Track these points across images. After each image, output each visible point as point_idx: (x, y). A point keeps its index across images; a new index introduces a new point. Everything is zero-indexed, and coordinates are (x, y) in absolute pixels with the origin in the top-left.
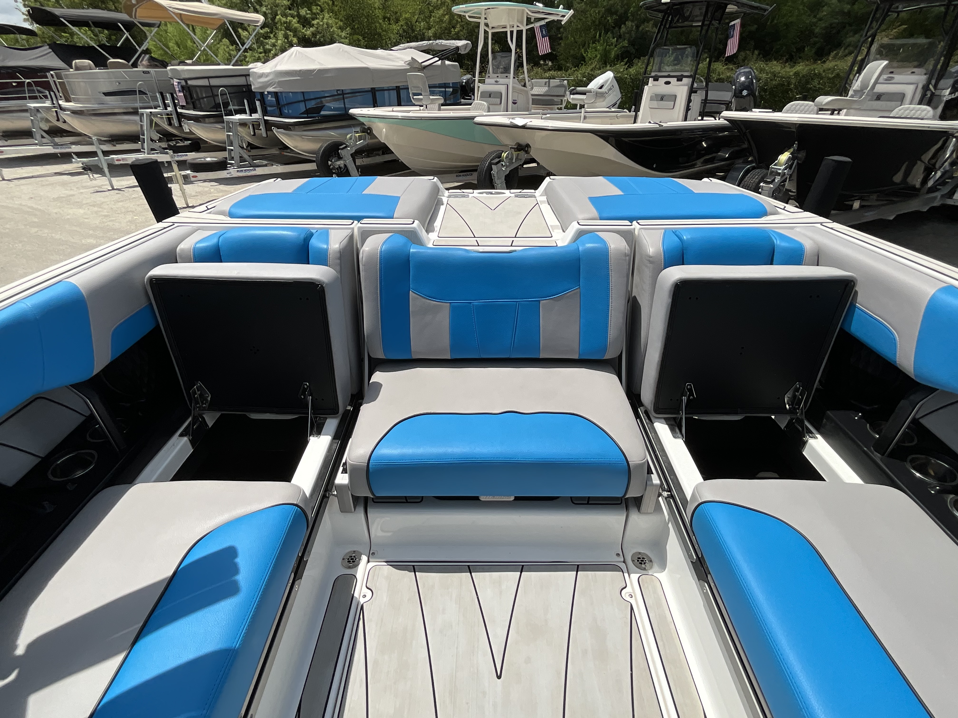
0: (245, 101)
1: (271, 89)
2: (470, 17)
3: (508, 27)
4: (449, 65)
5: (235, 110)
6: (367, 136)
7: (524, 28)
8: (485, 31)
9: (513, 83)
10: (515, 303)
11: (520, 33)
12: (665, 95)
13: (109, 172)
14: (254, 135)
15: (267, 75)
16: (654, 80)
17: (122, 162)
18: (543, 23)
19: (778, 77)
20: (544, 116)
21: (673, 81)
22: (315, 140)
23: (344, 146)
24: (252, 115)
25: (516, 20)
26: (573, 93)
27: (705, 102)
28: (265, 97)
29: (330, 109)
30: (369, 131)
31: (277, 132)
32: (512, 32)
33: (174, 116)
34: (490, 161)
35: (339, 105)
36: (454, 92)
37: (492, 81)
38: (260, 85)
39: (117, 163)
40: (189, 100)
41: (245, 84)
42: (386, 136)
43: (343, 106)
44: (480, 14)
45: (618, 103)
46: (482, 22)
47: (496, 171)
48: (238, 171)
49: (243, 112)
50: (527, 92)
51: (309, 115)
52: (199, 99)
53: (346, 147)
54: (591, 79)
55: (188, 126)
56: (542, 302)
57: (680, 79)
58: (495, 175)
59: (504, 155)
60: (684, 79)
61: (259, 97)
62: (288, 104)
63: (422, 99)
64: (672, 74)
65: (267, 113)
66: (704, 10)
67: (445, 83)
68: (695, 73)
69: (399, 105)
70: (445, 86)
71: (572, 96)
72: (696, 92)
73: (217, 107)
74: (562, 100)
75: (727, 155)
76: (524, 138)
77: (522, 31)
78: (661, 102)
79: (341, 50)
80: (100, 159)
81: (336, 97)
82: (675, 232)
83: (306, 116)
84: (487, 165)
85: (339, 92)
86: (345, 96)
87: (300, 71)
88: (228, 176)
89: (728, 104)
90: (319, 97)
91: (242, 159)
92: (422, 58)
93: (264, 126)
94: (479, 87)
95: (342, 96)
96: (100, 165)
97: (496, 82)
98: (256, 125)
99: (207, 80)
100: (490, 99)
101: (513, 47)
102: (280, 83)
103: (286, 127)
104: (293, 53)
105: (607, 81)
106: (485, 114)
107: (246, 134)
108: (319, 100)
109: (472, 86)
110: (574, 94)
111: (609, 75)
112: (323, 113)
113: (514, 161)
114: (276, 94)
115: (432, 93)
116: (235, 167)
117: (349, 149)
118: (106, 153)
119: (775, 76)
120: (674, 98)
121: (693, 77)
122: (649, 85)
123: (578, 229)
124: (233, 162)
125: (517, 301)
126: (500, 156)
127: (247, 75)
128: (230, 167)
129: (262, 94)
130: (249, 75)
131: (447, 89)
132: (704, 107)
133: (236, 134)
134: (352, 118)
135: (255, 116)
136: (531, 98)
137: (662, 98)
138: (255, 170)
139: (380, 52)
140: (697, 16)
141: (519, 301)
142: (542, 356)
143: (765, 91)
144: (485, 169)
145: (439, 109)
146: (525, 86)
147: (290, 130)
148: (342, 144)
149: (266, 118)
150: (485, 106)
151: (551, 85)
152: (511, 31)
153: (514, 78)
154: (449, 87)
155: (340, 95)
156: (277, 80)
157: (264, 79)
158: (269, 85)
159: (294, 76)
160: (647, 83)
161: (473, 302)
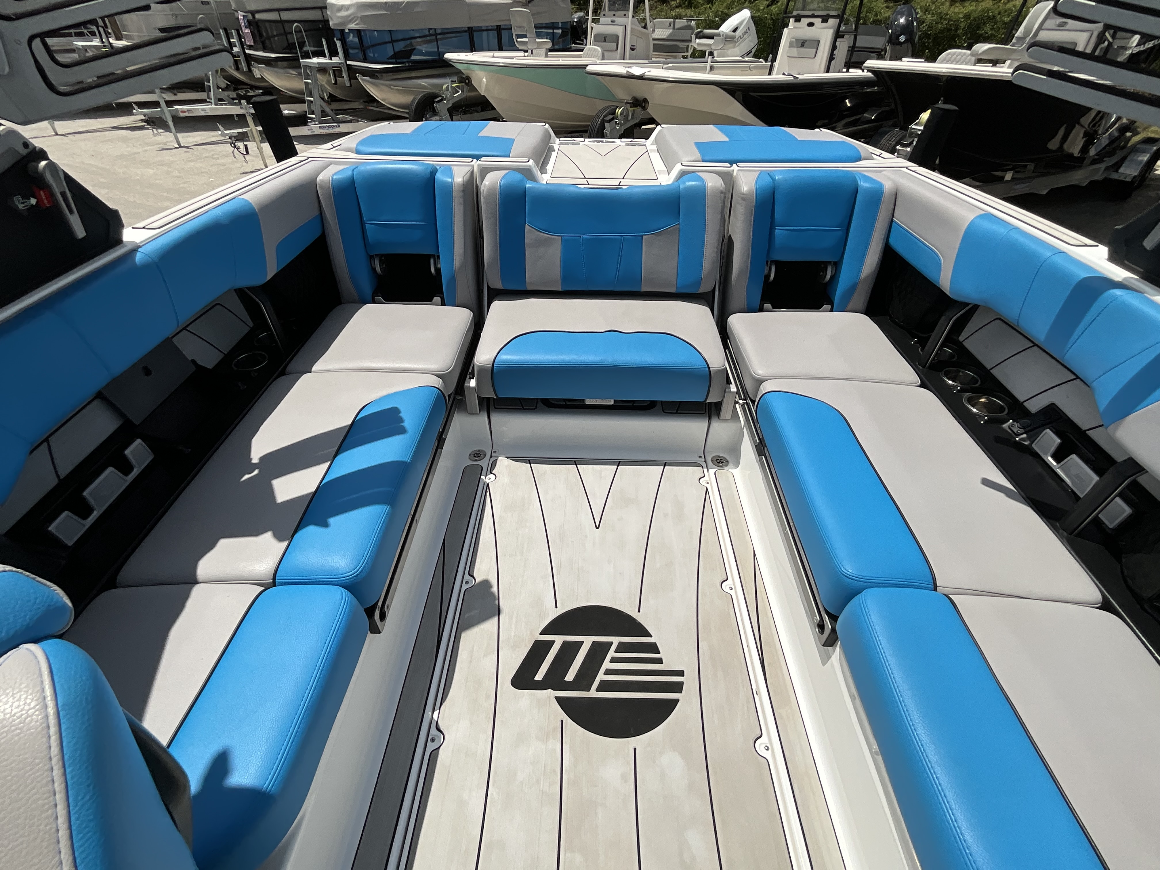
0: (323, 41)
1: (352, 26)
5: (312, 52)
6: (466, 87)
9: (632, 23)
10: (621, 237)
12: (806, 41)
13: (174, 125)
14: (336, 83)
15: (347, 7)
16: (796, 21)
17: (187, 114)
19: (945, 19)
20: (666, 66)
21: (817, 21)
22: (406, 91)
23: (440, 98)
24: (333, 58)
26: (700, 36)
27: (852, 49)
28: (346, 36)
29: (421, 53)
30: (467, 81)
31: (363, 81)
33: (242, 59)
34: (603, 119)
35: (432, 48)
36: (564, 34)
37: (608, 20)
38: (340, 20)
39: (182, 115)
40: (258, 39)
41: (322, 19)
42: (487, 89)
43: (436, 50)
45: (754, 50)
47: (609, 131)
48: (321, 128)
49: (322, 54)
50: (647, 36)
51: (398, 61)
52: (269, 38)
53: (442, 100)
54: (724, 19)
55: (259, 71)
56: (644, 237)
57: (825, 19)
58: (608, 135)
59: (619, 111)
60: (830, 20)
61: (338, 35)
62: (374, 46)
63: (527, 42)
64: (816, 13)
65: (349, 56)
67: (553, 23)
68: (844, 13)
69: (500, 49)
70: (553, 26)
71: (698, 41)
72: (842, 37)
73: (290, 47)
74: (688, 46)
75: (874, 117)
76: (641, 90)
78: (802, 49)
80: (162, 110)
81: (428, 38)
82: (770, 174)
83: (394, 61)
84: (599, 124)
85: (431, 32)
86: (438, 37)
88: (310, 133)
89: (880, 53)
90: (410, 37)
91: (324, 113)
93: (347, 73)
94: (592, 28)
95: (434, 37)
96: (163, 117)
97: (613, 21)
98: (337, 72)
99: (277, 13)
100: (605, 43)
102: (364, 19)
103: (373, 74)
105: (741, 23)
106: (598, 62)
107: (326, 83)
108: (408, 42)
109: (584, 26)
110: (700, 38)
111: (745, 14)
113: (629, 119)
114: (359, 32)
115: (539, 35)
116: (317, 123)
117: (445, 102)
118: (169, 103)
119: (941, 18)
120: (816, 44)
121: (841, 17)
122: (789, 27)
123: (681, 170)
124: (314, 116)
125: (623, 236)
126: (613, 113)
127: (323, 7)
128: (310, 122)
129: (342, 31)
130: (326, 8)
131: (555, 31)
132: (851, 55)
133: (316, 82)
134: (448, 64)
135: (335, 60)
136: (652, 43)
137: (803, 43)
138: (340, 127)
142: (644, 289)
143: (928, 36)
144: (597, 127)
145: (547, 56)
146: (645, 27)
147: (376, 78)
148: (437, 96)
149: (349, 62)
150: (599, 52)
151: (676, 27)
153: (633, 17)
154: (558, 28)
155: (431, 35)
156: (359, 15)
157: (343, 13)
158: (351, 21)
159: (379, 10)
160: (787, 25)
161: (582, 236)
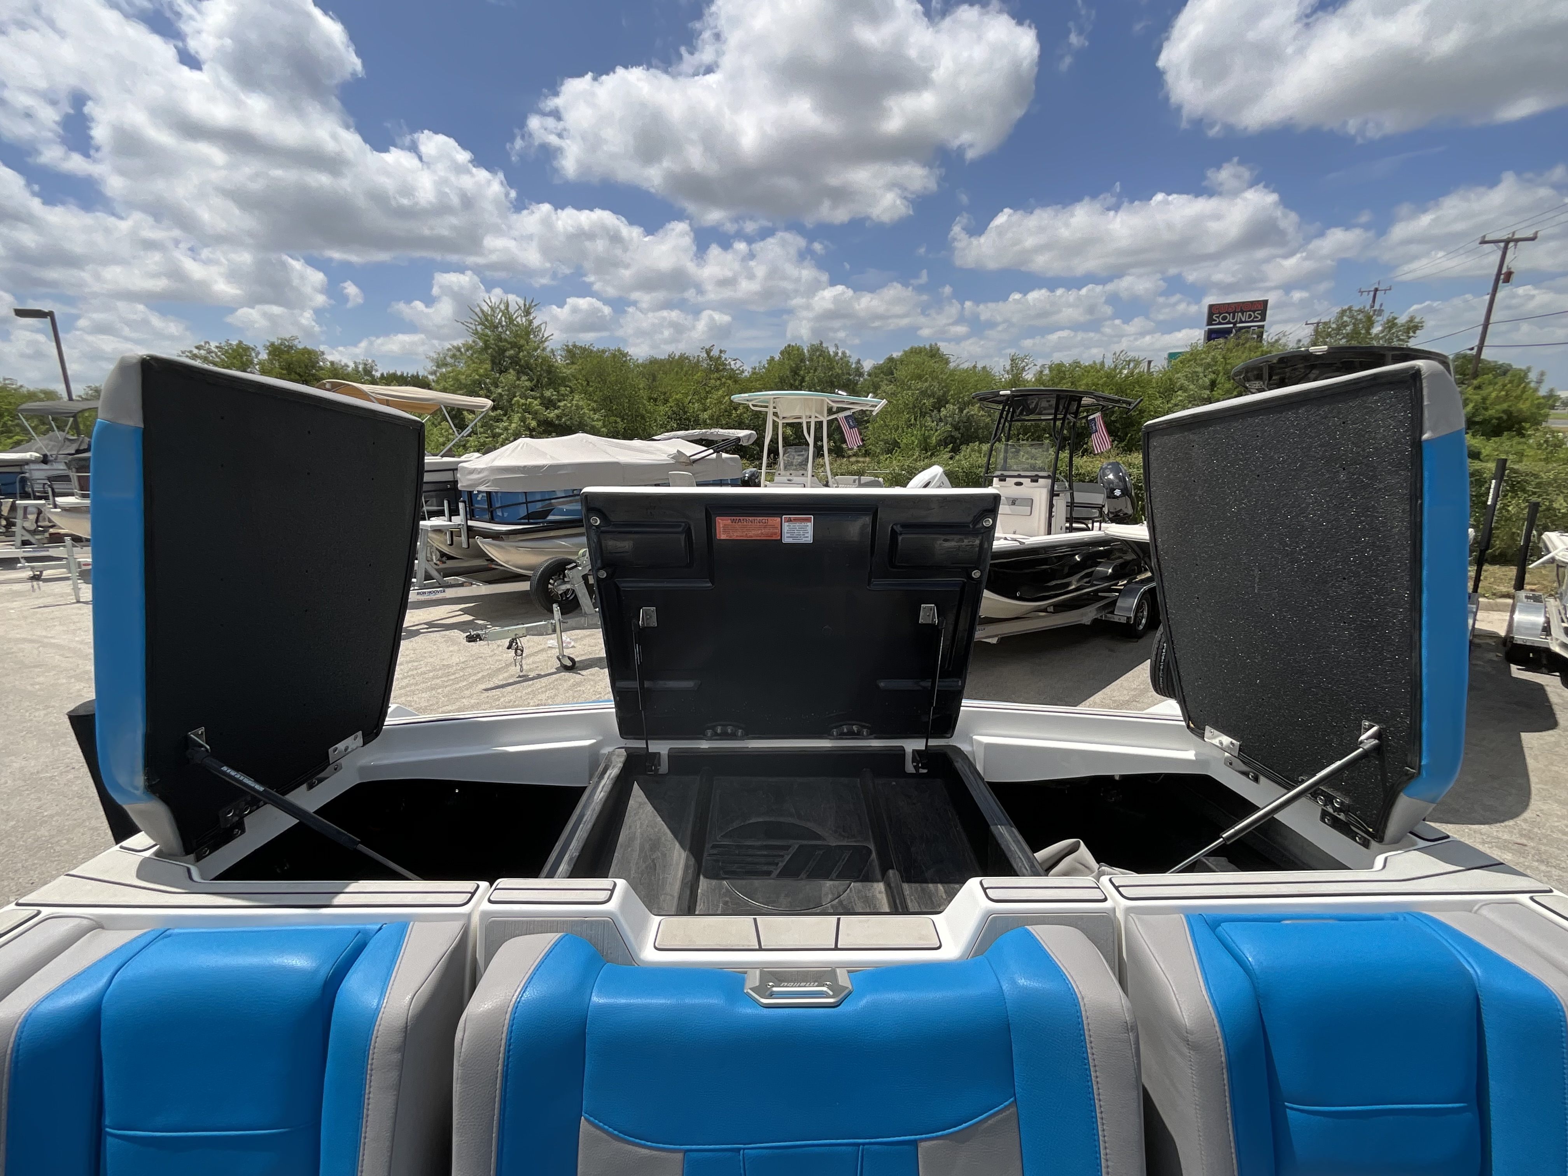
0: (446, 503)
1: (482, 488)
2: (754, 405)
3: (804, 417)
4: (726, 458)
5: (428, 512)
7: (825, 419)
8: (774, 422)
11: (819, 425)
12: (1019, 500)
14: (451, 544)
15: (481, 471)
16: (1001, 480)
18: (848, 413)
21: (1026, 481)
22: (537, 553)
23: (574, 564)
24: (453, 518)
25: (814, 410)
27: (1071, 505)
28: (473, 497)
29: (561, 512)
31: (481, 542)
35: (574, 507)
37: (785, 479)
38: (470, 482)
41: (452, 479)
44: (768, 402)
46: (770, 411)
48: (418, 594)
49: (440, 513)
51: (532, 521)
53: (576, 566)
54: (912, 473)
56: (921, 1146)
57: (1035, 479)
60: (1040, 480)
61: (465, 497)
62: (503, 507)
64: (1023, 473)
65: (473, 516)
66: (1053, 403)
67: (721, 480)
68: (1055, 473)
72: (1058, 495)
75: (1110, 571)
77: (821, 422)
78: (1013, 507)
79: (584, 440)
81: (572, 498)
83: (527, 521)
85: (575, 492)
87: (525, 467)
89: (1101, 508)
90: (548, 497)
91: (428, 577)
92: (692, 450)
93: (466, 533)
97: (789, 480)
98: (454, 533)
101: (811, 440)
102: (496, 482)
103: (496, 536)
104: (519, 445)
105: (934, 477)
107: (441, 543)
108: (548, 502)
111: (937, 470)
112: (550, 518)
114: (489, 494)
116: (416, 588)
117: (580, 568)
120: (1030, 502)
121: (1052, 478)
122: (994, 486)
125: (858, 1145)
127: (454, 469)
129: (470, 493)
130: (457, 470)
132: (1071, 512)
133: (425, 544)
135: (457, 520)
137: (1017, 503)
139: (636, 443)
140: (1045, 409)
141: (864, 1144)
146: (827, 485)
147: (502, 540)
148: (570, 562)
149: (470, 523)
151: (862, 482)
152: (807, 423)
153: (813, 476)
154: (727, 484)
155: (575, 495)
156: (492, 478)
157: (475, 476)
158: (482, 484)
159: (515, 473)
161: (744, 1149)
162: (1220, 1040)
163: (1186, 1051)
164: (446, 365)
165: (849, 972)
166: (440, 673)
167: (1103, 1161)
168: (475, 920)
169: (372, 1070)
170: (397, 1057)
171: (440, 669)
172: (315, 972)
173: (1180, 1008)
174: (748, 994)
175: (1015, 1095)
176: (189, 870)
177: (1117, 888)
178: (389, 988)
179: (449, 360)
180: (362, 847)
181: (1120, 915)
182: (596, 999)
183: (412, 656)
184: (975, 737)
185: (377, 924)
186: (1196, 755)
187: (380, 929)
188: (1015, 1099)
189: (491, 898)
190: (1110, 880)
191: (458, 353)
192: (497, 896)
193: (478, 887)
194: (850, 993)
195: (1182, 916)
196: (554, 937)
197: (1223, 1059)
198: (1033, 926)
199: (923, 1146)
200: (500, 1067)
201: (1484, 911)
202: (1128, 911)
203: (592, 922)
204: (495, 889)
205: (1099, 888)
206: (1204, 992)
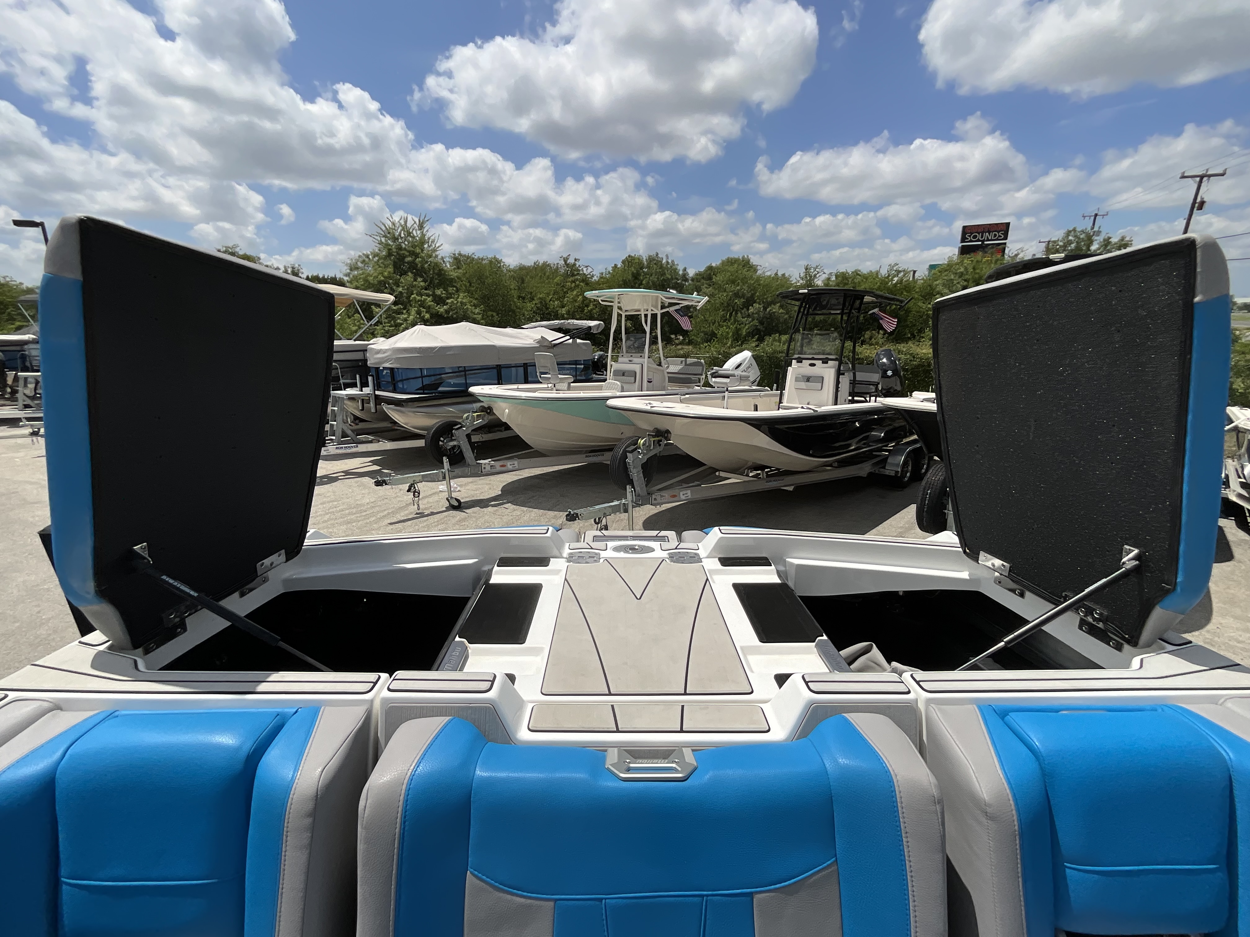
0: (358, 376)
1: (387, 365)
2: (602, 301)
3: (642, 310)
4: (581, 343)
5: (344, 385)
6: (487, 415)
7: (659, 312)
8: (618, 313)
9: (648, 363)
10: (700, 899)
11: (654, 316)
12: (811, 377)
14: (363, 410)
15: (385, 351)
16: (798, 362)
18: (677, 307)
19: (917, 358)
20: (683, 397)
21: (818, 363)
22: (431, 416)
23: (460, 426)
24: (363, 389)
25: (650, 305)
27: (854, 383)
28: (380, 372)
29: (450, 385)
30: (489, 411)
31: (386, 408)
32: (646, 316)
34: (625, 448)
35: (458, 382)
36: (586, 369)
37: (626, 360)
38: (377, 361)
41: (363, 358)
42: (508, 415)
43: (464, 381)
44: (613, 298)
45: (758, 380)
46: (615, 306)
47: (632, 459)
48: (337, 448)
49: (354, 385)
50: (663, 371)
51: (426, 392)
54: (728, 357)
57: (825, 361)
58: (631, 464)
59: (641, 442)
60: (829, 362)
61: (373, 372)
62: (402, 381)
63: (550, 378)
64: (816, 357)
65: (380, 387)
66: (841, 300)
67: (576, 361)
68: (841, 357)
69: (526, 382)
70: (576, 363)
71: (713, 379)
72: (843, 374)
74: (699, 379)
75: (882, 435)
76: (663, 424)
77: (656, 314)
78: (808, 383)
79: (468, 328)
81: (457, 374)
83: (422, 391)
84: (621, 452)
85: (460, 369)
86: (467, 373)
87: (420, 348)
88: (325, 453)
89: (877, 385)
90: (438, 373)
91: (344, 435)
92: (552, 336)
93: (374, 401)
94: (611, 366)
95: (464, 373)
97: (630, 361)
98: (364, 401)
100: (623, 377)
101: (648, 329)
102: (398, 359)
103: (398, 403)
104: (415, 332)
105: (745, 360)
106: (618, 394)
107: (354, 408)
108: (439, 377)
110: (715, 377)
111: (746, 354)
112: (440, 389)
113: (652, 448)
114: (392, 369)
115: (561, 371)
116: (335, 444)
117: (464, 429)
119: (914, 357)
120: (821, 379)
121: (839, 360)
122: (792, 367)
124: (333, 437)
125: (702, 896)
126: (636, 443)
127: (364, 350)
128: (328, 443)
129: (377, 369)
130: (366, 350)
131: (578, 366)
132: (854, 388)
133: (342, 409)
134: (472, 395)
135: (367, 390)
136: (667, 375)
137: (808, 379)
138: (357, 447)
139: (509, 330)
140: (834, 305)
141: (707, 896)
143: (907, 370)
144: (619, 455)
145: (569, 388)
146: (660, 365)
147: (402, 406)
148: (457, 423)
149: (377, 393)
150: (618, 385)
151: (687, 364)
152: (645, 314)
153: (649, 357)
154: (581, 364)
155: (461, 371)
156: (394, 357)
157: (380, 356)
158: (386, 361)
159: (413, 353)
160: (790, 365)
161: (606, 899)
162: (1014, 812)
163: (984, 820)
164: (357, 268)
165: (693, 750)
166: (354, 510)
167: (911, 911)
168: (377, 705)
169: (287, 832)
170: (309, 820)
171: (354, 507)
172: (237, 749)
173: (980, 785)
174: (608, 769)
175: (836, 856)
176: (135, 662)
177: (918, 683)
178: (302, 762)
179: (360, 264)
180: (283, 645)
181: (921, 706)
182: (480, 773)
183: (332, 497)
184: (787, 559)
185: (292, 708)
186: (969, 575)
187: (296, 712)
188: (836, 859)
189: (390, 687)
190: (912, 676)
191: (367, 260)
192: (395, 685)
193: (379, 677)
194: (695, 769)
195: (975, 706)
196: (442, 720)
197: (1016, 828)
198: (849, 714)
199: (757, 898)
200: (397, 830)
201: (1229, 704)
202: (929, 701)
203: (476, 707)
204: (394, 680)
205: (903, 682)
206: (1000, 772)
